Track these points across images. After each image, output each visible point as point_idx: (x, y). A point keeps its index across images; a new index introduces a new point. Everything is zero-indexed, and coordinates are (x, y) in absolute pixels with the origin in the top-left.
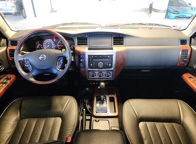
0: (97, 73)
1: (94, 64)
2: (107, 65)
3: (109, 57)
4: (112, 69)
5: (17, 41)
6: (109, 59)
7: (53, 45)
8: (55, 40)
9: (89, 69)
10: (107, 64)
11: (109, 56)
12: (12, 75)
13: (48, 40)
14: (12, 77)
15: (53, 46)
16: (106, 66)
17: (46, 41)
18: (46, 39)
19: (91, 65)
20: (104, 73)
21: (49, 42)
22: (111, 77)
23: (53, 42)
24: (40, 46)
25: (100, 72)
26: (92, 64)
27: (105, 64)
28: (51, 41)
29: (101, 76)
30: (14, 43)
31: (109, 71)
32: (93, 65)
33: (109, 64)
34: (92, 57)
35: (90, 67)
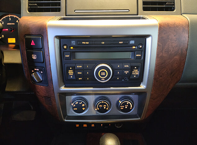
0: (91, 99)
1: (80, 70)
2: (126, 72)
3: (132, 45)
4: (143, 87)
6: (133, 51)
9: (63, 88)
10: (126, 69)
11: (132, 42)
16: (123, 76)
19: (71, 72)
20: (115, 99)
22: (135, 113)
25: (103, 97)
26: (74, 69)
27: (119, 69)
29: (106, 111)
31: (131, 92)
32: (75, 73)
33: (132, 69)
34: (73, 43)
35: (65, 80)
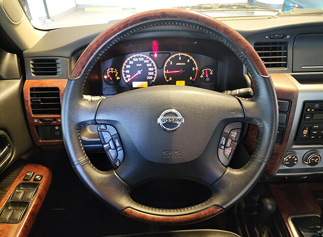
5: (54, 61)
7: (150, 69)
8: (156, 55)
12: (40, 166)
13: (138, 55)
14: (42, 177)
15: (150, 73)
17: (131, 60)
18: (132, 53)
19: (305, 132)
21: (139, 62)
23: (150, 62)
24: (112, 75)
28: (145, 59)
30: (46, 65)
